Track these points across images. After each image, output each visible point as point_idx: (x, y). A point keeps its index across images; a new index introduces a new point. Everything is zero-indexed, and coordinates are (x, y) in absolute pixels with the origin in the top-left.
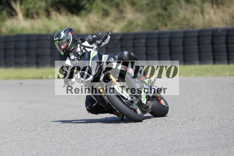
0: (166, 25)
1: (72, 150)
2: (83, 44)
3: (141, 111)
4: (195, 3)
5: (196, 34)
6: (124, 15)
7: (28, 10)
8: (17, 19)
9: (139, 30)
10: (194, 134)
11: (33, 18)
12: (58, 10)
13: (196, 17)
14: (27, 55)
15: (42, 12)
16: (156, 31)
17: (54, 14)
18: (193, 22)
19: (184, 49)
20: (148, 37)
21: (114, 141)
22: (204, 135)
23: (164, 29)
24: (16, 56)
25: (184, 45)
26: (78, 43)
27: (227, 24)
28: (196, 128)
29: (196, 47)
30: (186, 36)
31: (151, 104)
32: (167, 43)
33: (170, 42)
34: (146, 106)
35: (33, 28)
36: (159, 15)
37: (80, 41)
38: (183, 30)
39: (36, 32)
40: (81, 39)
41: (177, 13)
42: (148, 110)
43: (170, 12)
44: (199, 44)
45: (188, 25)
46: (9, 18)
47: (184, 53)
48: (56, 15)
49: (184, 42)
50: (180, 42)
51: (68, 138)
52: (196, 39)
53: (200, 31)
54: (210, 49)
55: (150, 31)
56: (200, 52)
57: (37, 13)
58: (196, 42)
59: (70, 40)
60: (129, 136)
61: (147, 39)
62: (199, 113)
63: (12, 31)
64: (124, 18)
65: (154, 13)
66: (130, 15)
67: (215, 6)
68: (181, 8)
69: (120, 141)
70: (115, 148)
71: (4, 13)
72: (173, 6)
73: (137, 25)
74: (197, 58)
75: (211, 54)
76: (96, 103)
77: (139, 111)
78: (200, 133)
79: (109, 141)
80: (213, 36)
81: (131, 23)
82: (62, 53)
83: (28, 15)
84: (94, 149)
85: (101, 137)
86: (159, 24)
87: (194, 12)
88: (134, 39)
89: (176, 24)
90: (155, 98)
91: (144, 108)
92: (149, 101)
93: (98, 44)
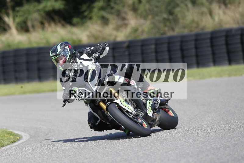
0: (173, 29)
2: (81, 57)
3: (147, 124)
4: (202, 4)
5: (209, 36)
6: (126, 22)
8: (11, 34)
9: (144, 36)
13: (204, 19)
14: (28, 70)
15: (37, 24)
18: (203, 24)
19: (197, 52)
20: (158, 42)
23: (170, 34)
24: (16, 71)
25: (196, 48)
26: (76, 57)
27: (238, 23)
29: (210, 49)
30: (198, 38)
31: (157, 116)
32: (178, 48)
33: (181, 46)
34: (153, 119)
35: (30, 42)
36: (165, 20)
37: (78, 54)
39: (35, 45)
40: (79, 52)
41: (184, 17)
42: (155, 123)
43: (176, 16)
44: (212, 46)
45: (197, 27)
47: (197, 56)
49: (196, 44)
50: (192, 45)
52: (208, 41)
53: (213, 33)
54: (224, 50)
55: (158, 36)
56: (214, 54)
57: (33, 26)
58: (209, 44)
59: (68, 53)
61: (156, 44)
65: (160, 18)
66: (133, 21)
67: (223, 6)
68: (188, 10)
73: (143, 32)
74: (211, 60)
75: (226, 55)
76: (99, 120)
77: (145, 125)
80: (227, 36)
83: (24, 28)
86: (166, 29)
87: (202, 14)
88: (142, 46)
89: (184, 27)
90: (162, 109)
91: (151, 121)
92: (156, 113)
93: (95, 57)
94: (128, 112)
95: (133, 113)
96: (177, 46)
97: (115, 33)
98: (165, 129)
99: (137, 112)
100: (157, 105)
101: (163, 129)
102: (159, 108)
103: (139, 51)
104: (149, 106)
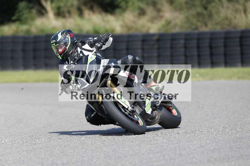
0: (206, 25)
1: (106, 157)
2: (83, 47)
5: (239, 35)
6: (161, 14)
7: (59, 8)
8: (48, 18)
9: (177, 30)
10: (236, 141)
11: (64, 17)
12: (91, 9)
13: (238, 16)
15: (74, 11)
16: (196, 31)
17: (87, 13)
18: (235, 22)
19: (225, 51)
20: (187, 37)
21: (150, 148)
22: (246, 142)
23: (204, 29)
25: (225, 46)
28: (238, 135)
29: (238, 48)
30: (227, 36)
31: (158, 115)
33: (211, 43)
34: (151, 117)
36: (199, 14)
37: (80, 44)
38: (224, 30)
40: (81, 42)
41: (218, 13)
42: (155, 121)
43: (210, 11)
44: (241, 45)
45: (229, 25)
46: (39, 16)
47: (225, 55)
48: (89, 14)
50: (221, 43)
51: (100, 145)
52: (238, 40)
53: (243, 32)
55: (189, 31)
56: (242, 54)
57: (69, 12)
58: (238, 44)
59: (68, 43)
60: (166, 143)
61: (186, 40)
62: (241, 118)
63: (42, 31)
64: (162, 17)
65: (193, 12)
66: (168, 14)
68: (223, 7)
69: (156, 148)
70: (151, 155)
71: (34, 11)
72: (213, 4)
73: (175, 25)
74: (239, 60)
76: (95, 113)
78: (242, 140)
79: (144, 148)
81: (168, 23)
82: (60, 57)
83: (59, 14)
84: (129, 157)
85: (136, 144)
86: (199, 24)
87: (236, 11)
88: (172, 40)
89: (217, 24)
90: (165, 107)
91: (149, 119)
92: (156, 111)
93: (97, 47)
94: (123, 107)
95: (129, 109)
96: (206, 43)
97: (149, 24)
98: (166, 128)
99: (133, 108)
100: (158, 103)
101: (164, 128)
102: (161, 106)
103: (168, 45)
104: (148, 102)
